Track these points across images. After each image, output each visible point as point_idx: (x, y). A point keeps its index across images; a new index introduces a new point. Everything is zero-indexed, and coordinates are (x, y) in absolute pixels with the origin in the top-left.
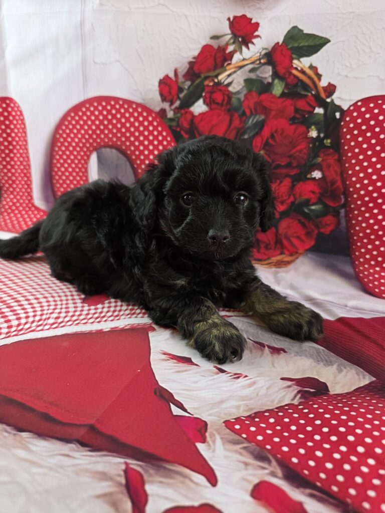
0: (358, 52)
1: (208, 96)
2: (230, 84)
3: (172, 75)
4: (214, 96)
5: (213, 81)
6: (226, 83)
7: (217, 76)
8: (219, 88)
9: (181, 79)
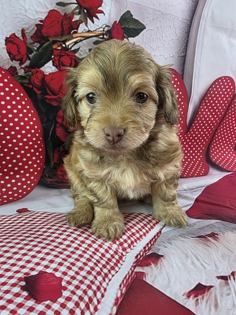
0: (157, 38)
1: (57, 58)
2: (76, 51)
3: (19, 35)
4: (62, 59)
5: (62, 46)
6: (73, 49)
7: (64, 42)
8: (67, 52)
9: (29, 41)
